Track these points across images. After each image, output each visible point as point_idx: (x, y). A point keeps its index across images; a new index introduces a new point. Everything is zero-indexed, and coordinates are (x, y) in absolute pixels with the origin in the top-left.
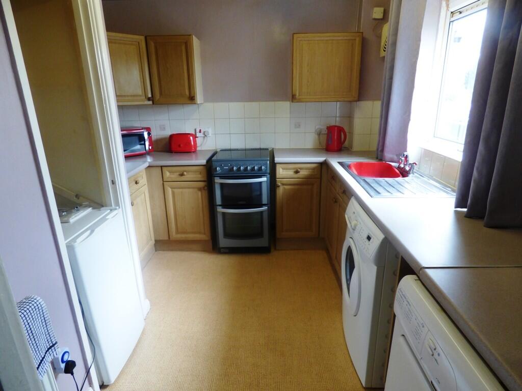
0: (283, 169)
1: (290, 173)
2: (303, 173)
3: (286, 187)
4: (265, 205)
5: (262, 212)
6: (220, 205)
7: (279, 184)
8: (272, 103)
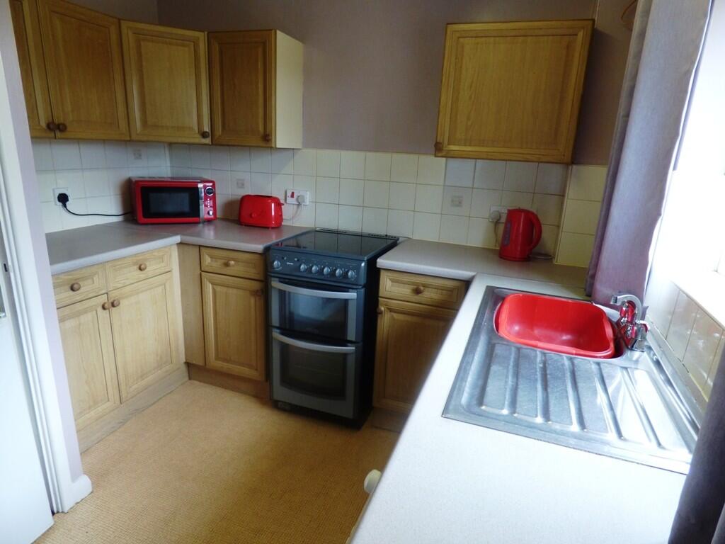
0: (393, 281)
1: (405, 291)
2: (430, 295)
3: (395, 315)
4: (351, 342)
5: (345, 355)
6: (277, 328)
7: (383, 309)
8: (414, 157)
